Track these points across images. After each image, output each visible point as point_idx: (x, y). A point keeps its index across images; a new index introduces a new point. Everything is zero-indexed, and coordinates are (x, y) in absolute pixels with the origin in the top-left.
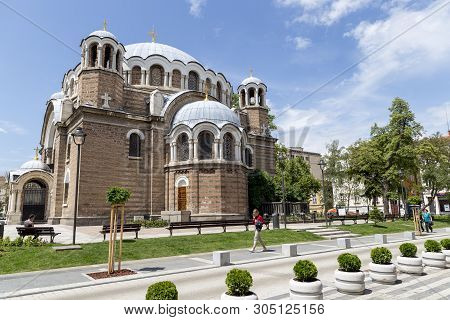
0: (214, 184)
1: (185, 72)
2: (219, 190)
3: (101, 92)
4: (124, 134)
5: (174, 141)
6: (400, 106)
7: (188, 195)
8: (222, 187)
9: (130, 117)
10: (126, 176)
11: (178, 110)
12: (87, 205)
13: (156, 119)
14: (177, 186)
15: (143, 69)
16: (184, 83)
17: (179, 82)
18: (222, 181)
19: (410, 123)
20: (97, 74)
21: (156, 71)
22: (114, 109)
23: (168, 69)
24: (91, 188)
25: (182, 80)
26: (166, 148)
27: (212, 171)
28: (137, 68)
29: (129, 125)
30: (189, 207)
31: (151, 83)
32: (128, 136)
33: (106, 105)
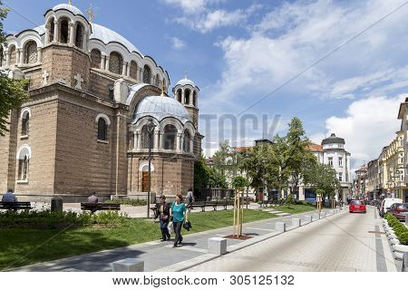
0: (176, 171)
1: (141, 65)
2: (180, 176)
3: (74, 72)
4: (94, 118)
5: (139, 130)
6: (296, 124)
7: (152, 179)
8: (182, 174)
9: (99, 101)
10: (95, 158)
11: (140, 101)
12: (62, 183)
13: (122, 107)
14: (141, 170)
15: (103, 53)
16: (140, 75)
17: (135, 73)
18: (182, 169)
19: (301, 137)
20: (70, 53)
21: (115, 58)
22: (85, 91)
23: (127, 59)
24: (65, 167)
25: (138, 72)
26: (130, 136)
27: (175, 160)
28: (97, 52)
29: (98, 109)
30: (154, 189)
31: (110, 69)
32: (97, 119)
33: (78, 86)
